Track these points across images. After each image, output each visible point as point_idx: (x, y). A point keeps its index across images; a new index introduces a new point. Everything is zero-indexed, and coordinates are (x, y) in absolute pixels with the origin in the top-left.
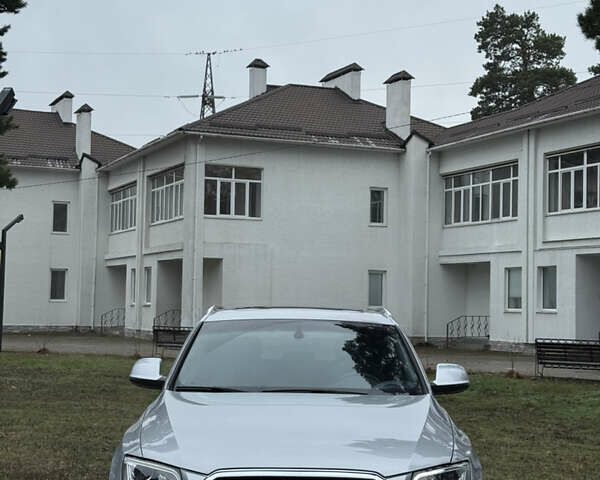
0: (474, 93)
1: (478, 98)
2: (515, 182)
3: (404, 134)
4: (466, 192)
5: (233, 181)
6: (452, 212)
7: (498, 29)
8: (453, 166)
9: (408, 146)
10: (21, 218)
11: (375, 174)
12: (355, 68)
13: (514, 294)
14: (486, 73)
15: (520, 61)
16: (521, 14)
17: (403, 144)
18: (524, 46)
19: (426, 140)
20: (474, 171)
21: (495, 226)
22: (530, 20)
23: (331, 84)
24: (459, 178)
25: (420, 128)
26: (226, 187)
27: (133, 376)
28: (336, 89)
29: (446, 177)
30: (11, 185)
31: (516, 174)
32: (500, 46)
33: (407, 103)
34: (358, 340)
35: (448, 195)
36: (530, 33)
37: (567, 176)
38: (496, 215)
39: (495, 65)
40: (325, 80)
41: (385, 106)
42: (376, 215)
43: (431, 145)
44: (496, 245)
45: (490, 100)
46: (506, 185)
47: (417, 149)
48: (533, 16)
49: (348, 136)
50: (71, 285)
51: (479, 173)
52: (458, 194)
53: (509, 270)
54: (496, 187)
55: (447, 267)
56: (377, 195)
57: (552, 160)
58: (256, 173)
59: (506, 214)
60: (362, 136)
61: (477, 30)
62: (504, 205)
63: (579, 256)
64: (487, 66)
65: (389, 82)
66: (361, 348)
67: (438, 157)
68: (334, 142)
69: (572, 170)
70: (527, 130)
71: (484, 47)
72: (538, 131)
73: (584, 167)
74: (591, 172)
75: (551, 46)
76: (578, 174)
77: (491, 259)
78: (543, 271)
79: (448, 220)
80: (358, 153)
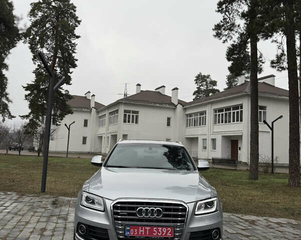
0: (194, 94)
1: (195, 96)
2: (205, 116)
3: (176, 103)
4: (192, 119)
5: (131, 114)
6: (188, 124)
7: (200, 78)
8: (188, 112)
10: (74, 122)
11: (169, 114)
12: (164, 87)
13: (205, 146)
14: (197, 89)
15: (206, 86)
16: (206, 75)
17: (176, 106)
18: (207, 83)
19: (182, 105)
20: (194, 113)
21: (200, 128)
22: (208, 77)
23: (157, 91)
24: (190, 115)
25: (180, 102)
26: (129, 116)
27: (92, 161)
28: (159, 92)
29: (187, 115)
30: (72, 113)
31: (205, 114)
32: (201, 83)
33: (177, 96)
34: (169, 152)
35: (187, 120)
36: (208, 80)
37: (219, 115)
38: (200, 125)
39: (199, 87)
40: (156, 89)
41: (171, 96)
42: (168, 124)
44: (200, 133)
45: (198, 96)
46: (203, 117)
47: (179, 107)
48: (209, 75)
49: (162, 104)
51: (196, 114)
52: (190, 119)
53: (203, 139)
54: (200, 118)
55: (186, 138)
56: (169, 119)
57: (215, 111)
58: (137, 112)
59: (203, 125)
60: (165, 104)
61: (195, 78)
62: (203, 122)
63: (222, 136)
64: (197, 88)
65: (173, 90)
66: (170, 154)
67: (185, 109)
68: (158, 105)
69: (221, 113)
70: (209, 103)
71: (197, 83)
72: (212, 103)
73: (224, 113)
74: (226, 114)
75: (214, 83)
76: (222, 114)
77: (199, 136)
78: (213, 139)
79: (187, 126)
80: (164, 108)
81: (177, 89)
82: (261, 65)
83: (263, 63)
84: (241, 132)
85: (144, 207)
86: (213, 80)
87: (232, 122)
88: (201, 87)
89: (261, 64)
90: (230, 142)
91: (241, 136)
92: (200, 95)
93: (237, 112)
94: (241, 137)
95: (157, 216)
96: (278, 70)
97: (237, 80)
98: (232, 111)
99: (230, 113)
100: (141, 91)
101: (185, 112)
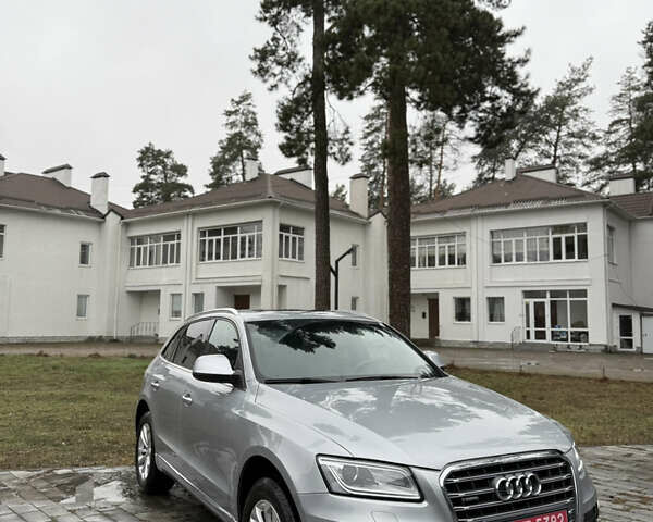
0: (134, 192)
1: (137, 195)
2: (179, 244)
3: (104, 212)
4: (145, 248)
6: (136, 259)
7: (150, 156)
8: (136, 232)
9: (107, 218)
11: (86, 234)
12: (68, 167)
13: (176, 309)
14: (142, 180)
15: (163, 176)
16: (163, 150)
17: (104, 217)
18: (165, 167)
19: (119, 215)
20: (151, 236)
21: (158, 270)
22: (168, 155)
23: (50, 176)
24: (140, 240)
25: (113, 208)
28: (54, 179)
29: (132, 239)
31: (179, 238)
32: (150, 166)
33: (106, 191)
35: (132, 250)
36: (169, 162)
37: (211, 242)
38: (165, 262)
39: (147, 176)
40: (46, 172)
41: (89, 192)
42: (84, 260)
43: (122, 218)
44: (165, 280)
45: (143, 196)
46: (172, 246)
47: (113, 219)
48: (170, 152)
49: (66, 209)
51: (154, 237)
52: (139, 249)
53: (173, 295)
54: (165, 246)
55: (130, 293)
56: (84, 247)
57: (203, 233)
60: (76, 209)
61: (139, 155)
62: (172, 256)
63: (219, 288)
64: (143, 177)
65: (94, 177)
67: (127, 226)
68: (58, 212)
69: (214, 238)
70: (188, 215)
71: (141, 165)
72: (194, 215)
73: (222, 237)
74: (226, 240)
75: (181, 170)
76: (218, 241)
77: (161, 288)
78: (196, 295)
79: (131, 265)
80: (72, 219)
81: (105, 176)
84: (259, 278)
86: (179, 163)
87: (239, 258)
88: (152, 177)
90: (233, 299)
91: (260, 286)
92: (149, 194)
94: (257, 289)
98: (239, 235)
99: (235, 239)
100: (6, 173)
101: (127, 231)
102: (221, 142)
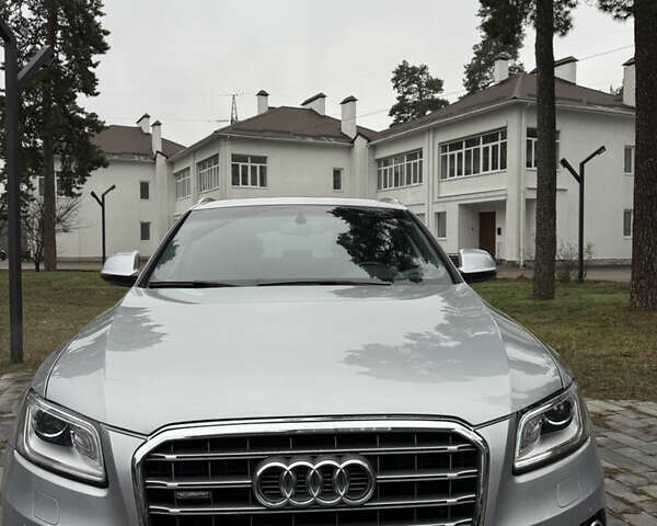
0: (391, 115)
1: (394, 118)
2: (421, 163)
3: (352, 135)
4: (391, 169)
5: (249, 165)
6: (382, 182)
7: (406, 75)
8: (382, 154)
9: (355, 142)
10: (114, 187)
11: (337, 160)
12: (322, 96)
14: (398, 102)
15: (418, 94)
16: (418, 66)
17: (352, 142)
18: (420, 85)
19: (365, 138)
20: (395, 157)
21: (409, 190)
22: (423, 70)
23: (307, 107)
24: (386, 161)
25: (361, 132)
26: (245, 168)
27: (104, 272)
28: (311, 110)
29: (378, 161)
30: (106, 166)
31: (421, 157)
33: (354, 117)
35: (380, 172)
36: (423, 78)
37: (452, 156)
38: (409, 182)
39: (403, 97)
40: (303, 104)
41: (340, 118)
42: (337, 185)
43: (369, 141)
44: (409, 201)
45: (400, 118)
46: (415, 164)
47: (360, 143)
48: (425, 67)
49: (318, 137)
50: (153, 231)
51: (399, 157)
52: (386, 171)
54: (409, 166)
56: (337, 173)
57: (443, 147)
58: (263, 160)
59: (415, 182)
60: (328, 136)
61: (393, 76)
62: (415, 176)
63: (460, 205)
64: (398, 99)
65: (344, 103)
67: (374, 148)
68: (310, 140)
69: (456, 152)
70: (429, 130)
71: (396, 86)
72: (435, 129)
73: (463, 151)
74: (468, 152)
75: (436, 85)
76: (460, 155)
78: (439, 214)
79: (379, 187)
80: (325, 147)
81: (352, 99)
82: (567, 13)
83: (572, 6)
84: (504, 193)
85: (288, 459)
86: (434, 78)
87: (481, 172)
88: (408, 97)
89: (567, 9)
90: (478, 217)
91: (504, 202)
92: (406, 115)
93: (493, 147)
94: (502, 205)
95: (350, 494)
96: (617, 16)
97: (488, 74)
98: (481, 146)
99: (477, 151)
100: (270, 108)
101: (374, 154)
102: (476, 46)
